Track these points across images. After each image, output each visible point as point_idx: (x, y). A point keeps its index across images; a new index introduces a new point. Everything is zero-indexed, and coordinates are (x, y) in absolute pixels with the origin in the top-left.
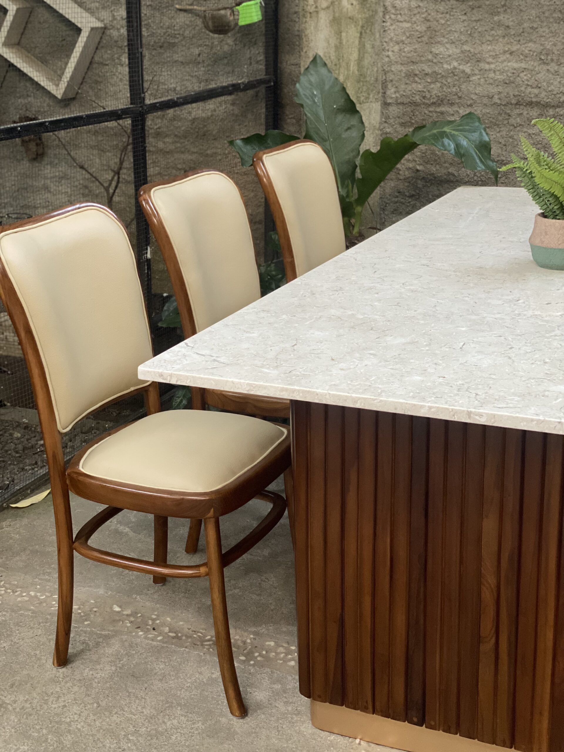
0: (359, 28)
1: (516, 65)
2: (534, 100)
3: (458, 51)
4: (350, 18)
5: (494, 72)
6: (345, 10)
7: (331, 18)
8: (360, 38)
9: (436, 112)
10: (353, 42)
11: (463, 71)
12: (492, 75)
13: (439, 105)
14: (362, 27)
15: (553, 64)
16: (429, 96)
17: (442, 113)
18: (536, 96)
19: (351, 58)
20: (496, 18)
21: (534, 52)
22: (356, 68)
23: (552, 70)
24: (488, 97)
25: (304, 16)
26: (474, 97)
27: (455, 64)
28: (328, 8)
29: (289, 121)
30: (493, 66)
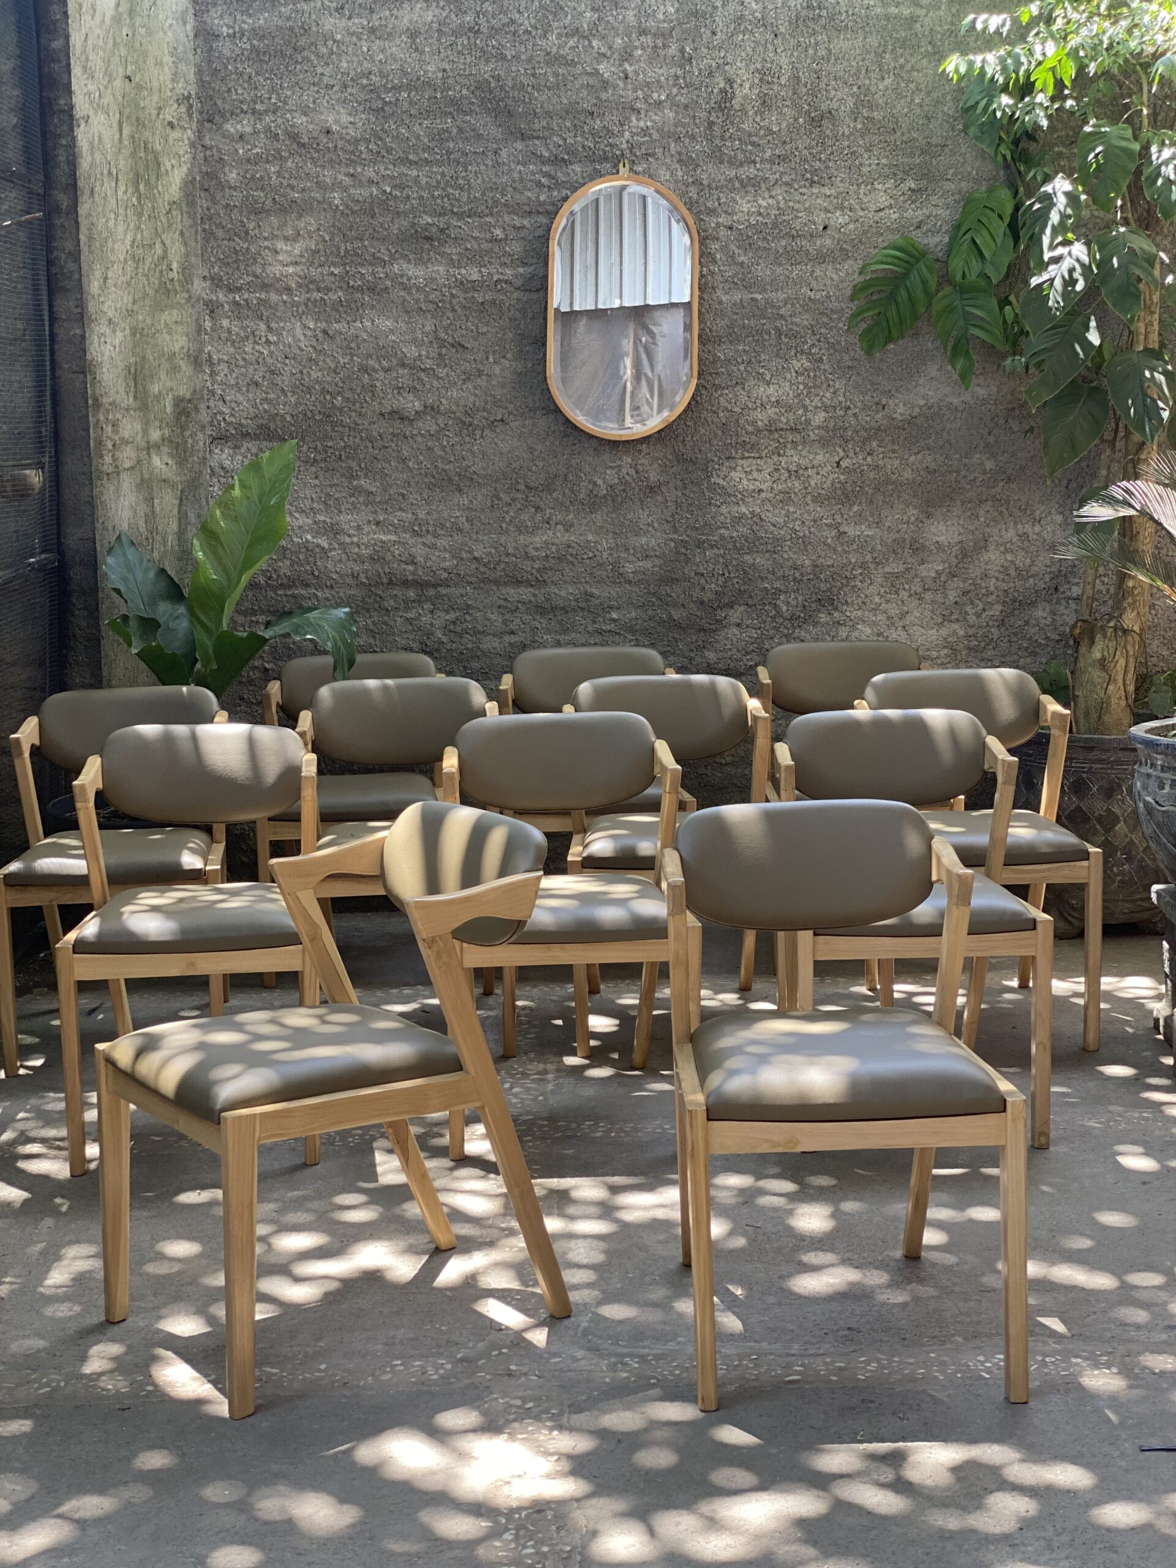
0: (179, 493)
1: (384, 538)
2: (410, 578)
3: (310, 521)
4: (164, 481)
5: (358, 546)
6: (157, 471)
7: (139, 480)
8: (180, 505)
9: (286, 595)
10: (171, 511)
11: (319, 546)
12: (356, 550)
13: (290, 587)
14: (182, 492)
15: (430, 536)
16: (274, 576)
17: (294, 596)
18: (412, 573)
19: (169, 530)
20: (355, 483)
21: (404, 522)
22: (175, 543)
23: (428, 542)
24: (353, 576)
25: (99, 478)
26: (334, 576)
27: (309, 537)
28: (132, 468)
29: (77, 612)
30: (355, 539)
